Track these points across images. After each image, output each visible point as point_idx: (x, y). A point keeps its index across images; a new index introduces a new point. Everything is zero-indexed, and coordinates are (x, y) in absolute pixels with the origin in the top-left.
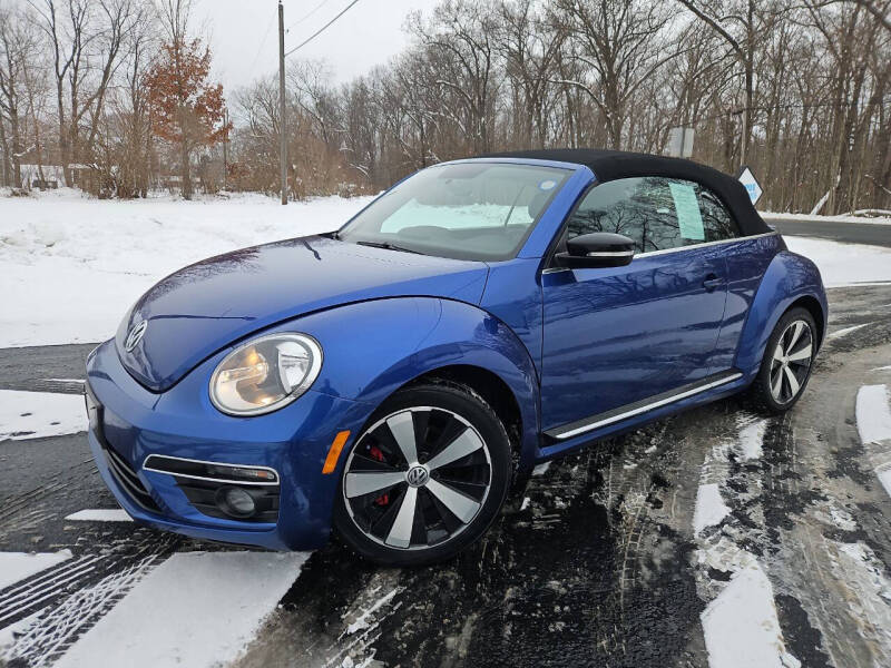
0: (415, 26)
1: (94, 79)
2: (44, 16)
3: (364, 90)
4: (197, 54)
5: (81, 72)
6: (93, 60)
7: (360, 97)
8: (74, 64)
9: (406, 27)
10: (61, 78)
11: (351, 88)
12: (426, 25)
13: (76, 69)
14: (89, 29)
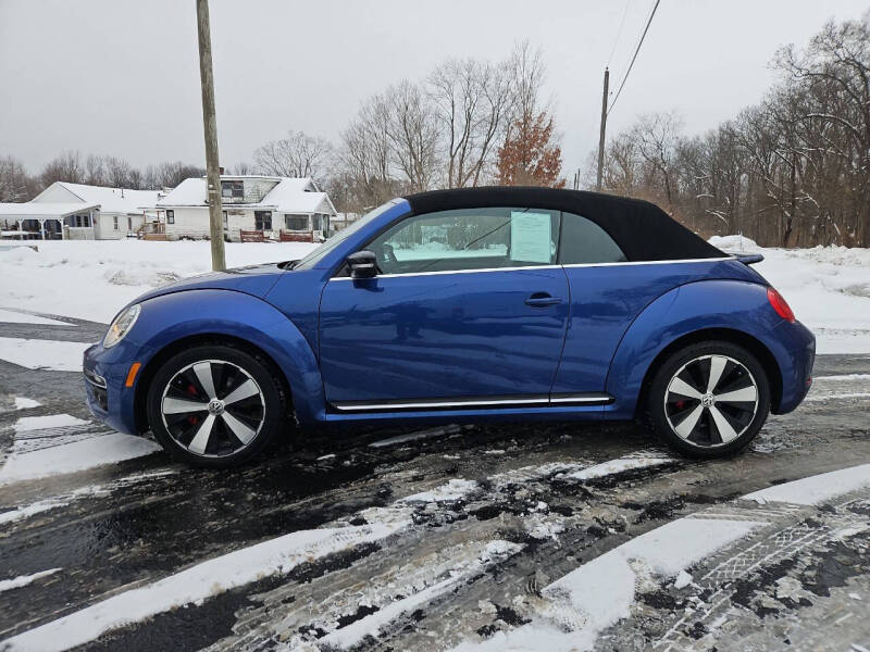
0: (784, 62)
1: (476, 154)
2: (447, 113)
3: (732, 134)
4: (541, 125)
5: (467, 151)
6: (475, 141)
7: (727, 142)
8: (463, 145)
9: (774, 64)
10: (453, 157)
11: (717, 134)
12: (799, 58)
13: (464, 149)
14: (475, 118)
